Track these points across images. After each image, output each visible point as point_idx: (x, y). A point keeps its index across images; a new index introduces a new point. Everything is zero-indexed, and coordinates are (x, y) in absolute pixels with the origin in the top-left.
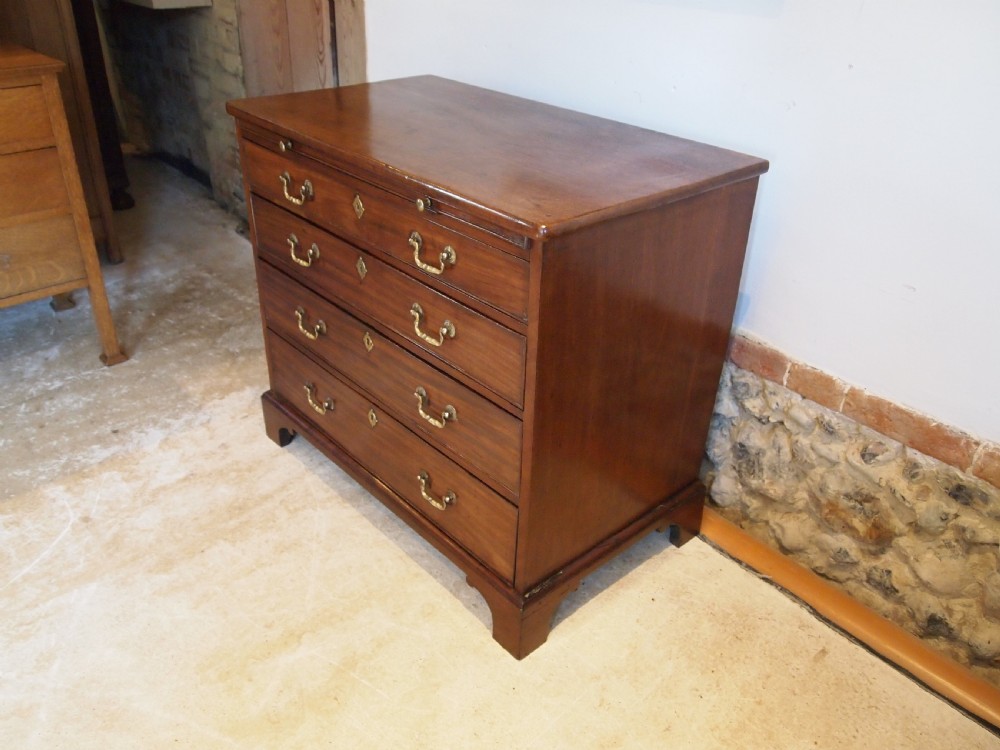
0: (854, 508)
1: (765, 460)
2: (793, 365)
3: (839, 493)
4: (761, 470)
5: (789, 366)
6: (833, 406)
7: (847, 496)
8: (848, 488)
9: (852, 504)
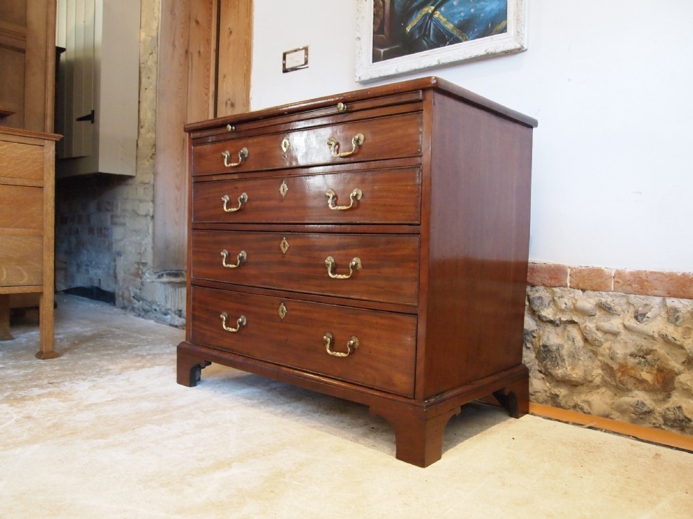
0: (639, 363)
1: (564, 352)
2: (572, 269)
3: (625, 355)
4: (563, 360)
5: (569, 271)
6: (606, 289)
7: (632, 355)
8: (632, 349)
9: (637, 360)
